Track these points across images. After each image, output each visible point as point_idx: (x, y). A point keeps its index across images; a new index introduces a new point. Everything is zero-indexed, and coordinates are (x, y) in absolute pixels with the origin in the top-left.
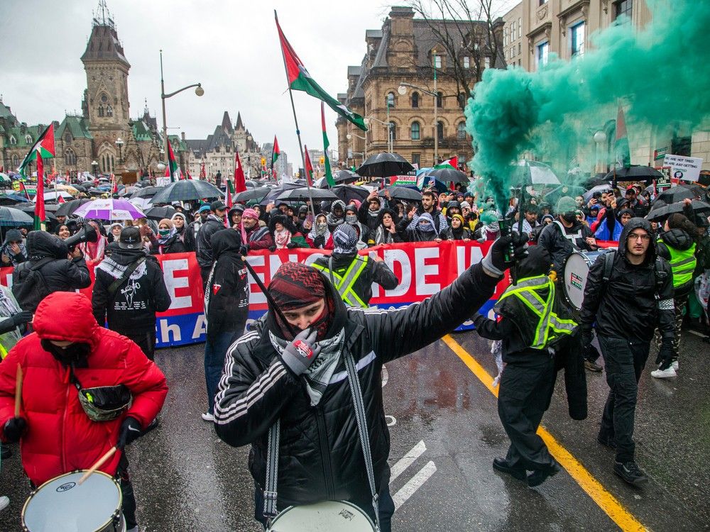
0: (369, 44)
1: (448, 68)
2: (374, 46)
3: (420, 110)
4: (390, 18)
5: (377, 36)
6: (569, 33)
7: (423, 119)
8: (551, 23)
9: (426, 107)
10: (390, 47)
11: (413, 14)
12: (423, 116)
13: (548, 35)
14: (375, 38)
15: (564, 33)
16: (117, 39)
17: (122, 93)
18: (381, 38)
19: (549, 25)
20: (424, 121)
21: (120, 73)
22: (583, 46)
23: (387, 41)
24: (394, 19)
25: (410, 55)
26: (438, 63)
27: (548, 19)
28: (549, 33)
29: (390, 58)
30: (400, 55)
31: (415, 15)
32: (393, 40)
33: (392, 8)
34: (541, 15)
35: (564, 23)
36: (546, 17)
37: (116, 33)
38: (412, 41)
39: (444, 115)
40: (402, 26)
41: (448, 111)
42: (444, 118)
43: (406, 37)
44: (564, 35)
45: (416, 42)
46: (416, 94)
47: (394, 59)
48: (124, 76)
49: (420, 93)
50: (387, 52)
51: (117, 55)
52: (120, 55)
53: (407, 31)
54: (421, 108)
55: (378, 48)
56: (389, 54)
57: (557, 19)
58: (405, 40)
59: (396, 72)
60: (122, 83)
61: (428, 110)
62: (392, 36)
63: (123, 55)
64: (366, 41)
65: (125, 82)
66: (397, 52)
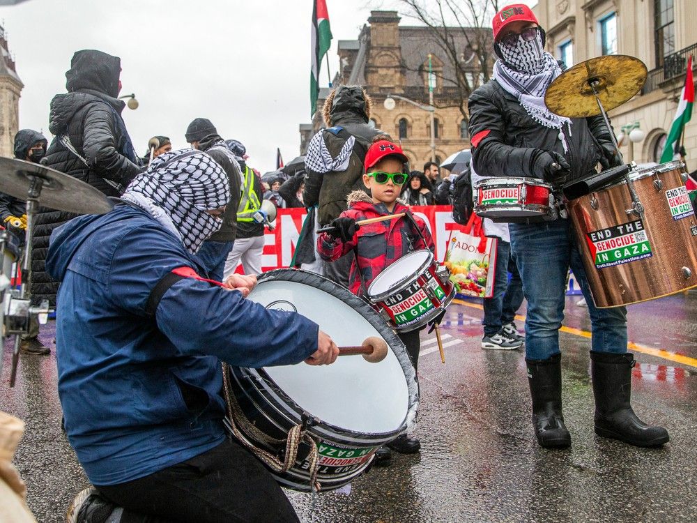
0: (342, 58)
1: (444, 88)
2: (349, 60)
3: (410, 142)
4: (369, 25)
5: (351, 48)
6: (598, 27)
7: (414, 153)
8: (574, 17)
9: (417, 138)
10: (370, 61)
11: (398, 20)
12: (414, 149)
13: (572, 32)
14: (349, 50)
15: (591, 28)
16: (7, 51)
17: (11, 120)
18: (357, 51)
19: (572, 20)
20: (415, 156)
21: (10, 94)
22: (615, 42)
23: (365, 53)
24: (374, 26)
25: (396, 72)
26: (432, 82)
27: (571, 12)
28: (573, 29)
29: (370, 76)
30: (382, 72)
31: (401, 20)
32: (374, 52)
33: (372, 12)
34: (562, 8)
35: (591, 16)
36: (567, 10)
37: (6, 42)
38: (398, 54)
39: (441, 148)
40: (385, 35)
41: (446, 143)
42: (441, 151)
43: (390, 48)
44: (592, 31)
45: (403, 54)
46: (404, 121)
47: (376, 76)
48: (14, 99)
49: (409, 120)
50: (366, 67)
51: (7, 72)
52: (10, 71)
53: (391, 41)
54: (411, 139)
55: (354, 62)
56: (368, 70)
57: (582, 12)
58: (389, 53)
59: (378, 92)
60: (11, 106)
61: (421, 141)
62: (373, 48)
63: (15, 71)
64: (339, 54)
65: (16, 106)
66: (378, 67)
